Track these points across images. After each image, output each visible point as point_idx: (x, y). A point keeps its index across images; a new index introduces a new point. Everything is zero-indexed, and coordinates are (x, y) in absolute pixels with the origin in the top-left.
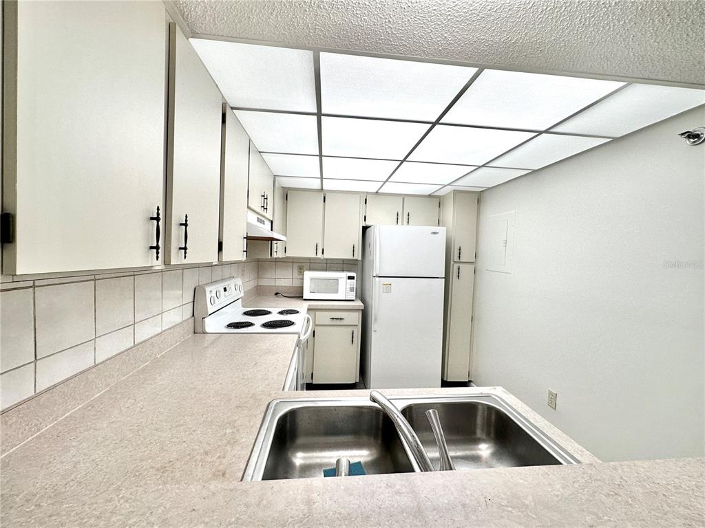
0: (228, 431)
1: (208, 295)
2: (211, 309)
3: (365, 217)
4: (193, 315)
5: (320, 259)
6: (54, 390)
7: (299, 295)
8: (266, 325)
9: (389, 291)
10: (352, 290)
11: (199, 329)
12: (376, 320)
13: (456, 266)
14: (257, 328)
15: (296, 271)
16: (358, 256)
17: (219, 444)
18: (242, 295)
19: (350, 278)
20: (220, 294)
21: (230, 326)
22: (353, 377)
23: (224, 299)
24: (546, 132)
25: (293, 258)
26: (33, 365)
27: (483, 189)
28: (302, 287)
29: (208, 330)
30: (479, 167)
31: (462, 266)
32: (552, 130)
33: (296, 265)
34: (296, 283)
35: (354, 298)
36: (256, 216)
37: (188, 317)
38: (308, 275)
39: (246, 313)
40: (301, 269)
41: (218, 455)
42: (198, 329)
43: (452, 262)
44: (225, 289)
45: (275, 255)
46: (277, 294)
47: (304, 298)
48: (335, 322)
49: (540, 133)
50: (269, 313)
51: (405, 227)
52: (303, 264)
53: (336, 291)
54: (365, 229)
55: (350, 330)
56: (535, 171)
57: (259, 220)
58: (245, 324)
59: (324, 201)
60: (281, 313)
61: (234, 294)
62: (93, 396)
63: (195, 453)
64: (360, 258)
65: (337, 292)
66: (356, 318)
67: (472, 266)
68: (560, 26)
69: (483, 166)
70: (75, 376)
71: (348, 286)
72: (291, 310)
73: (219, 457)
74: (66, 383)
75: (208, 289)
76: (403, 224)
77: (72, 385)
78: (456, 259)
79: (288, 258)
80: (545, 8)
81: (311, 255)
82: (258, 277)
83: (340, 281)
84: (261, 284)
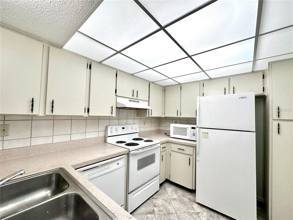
1: (109, 129)
2: (110, 134)
3: (203, 94)
4: (105, 136)
7: (169, 135)
9: (207, 137)
10: (194, 135)
12: (198, 154)
13: (275, 123)
19: (193, 128)
20: (118, 129)
23: (121, 132)
33: (174, 121)
35: (195, 140)
36: (127, 99)
37: (101, 136)
38: (173, 125)
39: (134, 139)
40: (176, 123)
42: (106, 141)
43: (271, 120)
44: (123, 128)
46: (165, 134)
47: (171, 136)
48: (180, 151)
52: (177, 121)
53: (186, 135)
55: (188, 157)
57: (131, 101)
58: (122, 142)
59: (181, 89)
61: (130, 130)
66: (192, 151)
71: (192, 133)
72: (150, 140)
75: (110, 127)
81: (175, 116)
82: (159, 126)
83: (188, 129)
84: (160, 129)
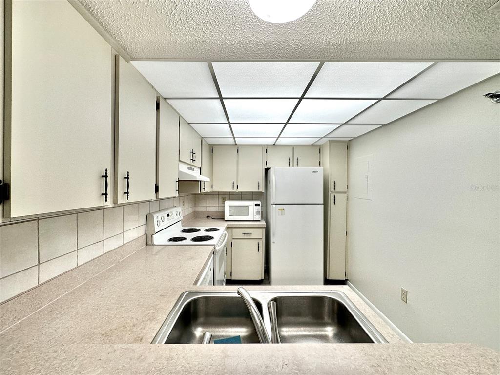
0: (152, 311)
1: (155, 220)
2: (157, 229)
3: (266, 162)
4: (146, 233)
5: (235, 192)
6: (51, 282)
7: (221, 218)
8: (195, 239)
9: (283, 214)
10: (258, 213)
11: (150, 243)
12: (274, 235)
13: (333, 195)
14: (188, 241)
15: (220, 200)
16: (262, 190)
17: (144, 319)
18: (182, 218)
19: (256, 205)
20: (164, 219)
21: (171, 240)
22: (260, 276)
23: (167, 222)
24: (384, 98)
25: (218, 192)
26: (37, 267)
27: (350, 139)
28: (224, 212)
29: (155, 243)
30: (343, 124)
31: (337, 195)
32: (388, 97)
33: (220, 197)
34: (220, 209)
35: (260, 219)
36: (186, 166)
37: (142, 234)
38: (228, 203)
39: (183, 231)
40: (223, 199)
41: (141, 327)
42: (148, 242)
43: (330, 193)
44: (168, 215)
45: (203, 191)
46: (208, 217)
47: (225, 219)
48: (246, 236)
49: (380, 100)
50: (199, 230)
51: (296, 167)
52: (226, 196)
54: (267, 170)
55: (256, 242)
56: (385, 125)
57: (189, 168)
58: (180, 239)
59: (238, 152)
60: (207, 230)
61: (174, 218)
62: (76, 286)
63: (128, 325)
64: (264, 191)
65: (248, 215)
66: (261, 234)
67: (346, 195)
68: (369, 32)
69: (345, 123)
70: (64, 274)
71: (256, 211)
72: (214, 229)
73: (141, 328)
74: (57, 279)
75: (155, 216)
76: (293, 166)
77: (61, 279)
78: (333, 190)
79: (213, 192)
80: (354, 22)
81: (230, 190)
82: (195, 205)
83: (250, 207)
84: (197, 210)
